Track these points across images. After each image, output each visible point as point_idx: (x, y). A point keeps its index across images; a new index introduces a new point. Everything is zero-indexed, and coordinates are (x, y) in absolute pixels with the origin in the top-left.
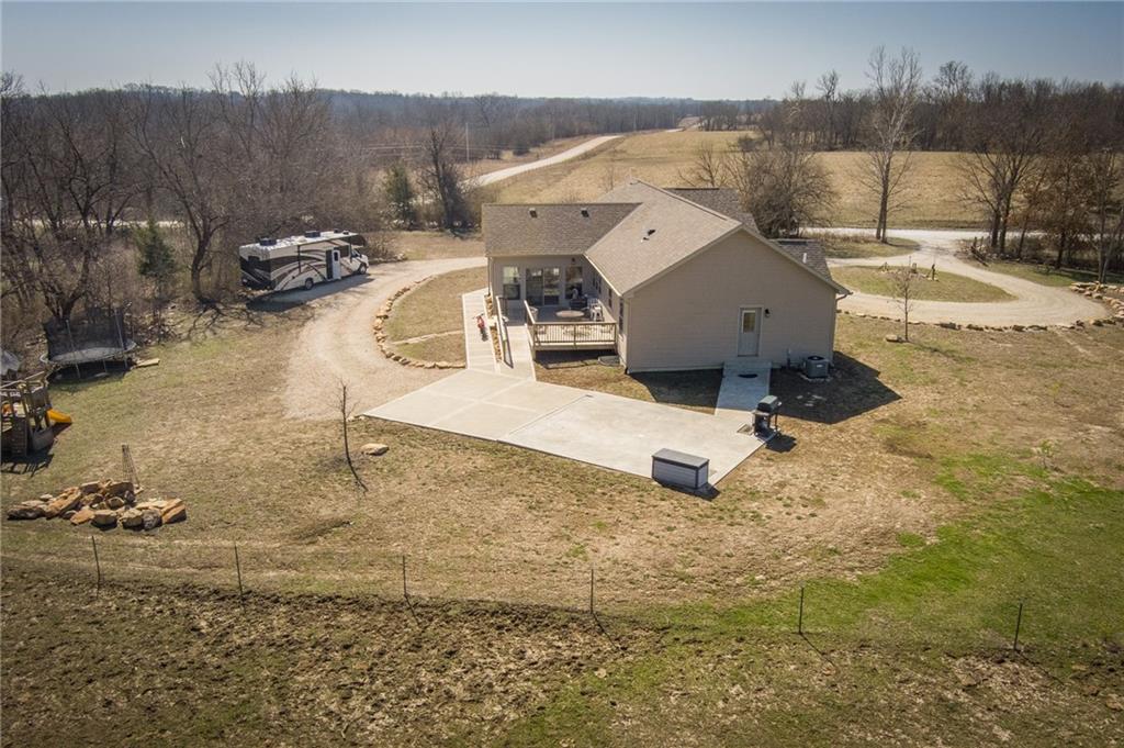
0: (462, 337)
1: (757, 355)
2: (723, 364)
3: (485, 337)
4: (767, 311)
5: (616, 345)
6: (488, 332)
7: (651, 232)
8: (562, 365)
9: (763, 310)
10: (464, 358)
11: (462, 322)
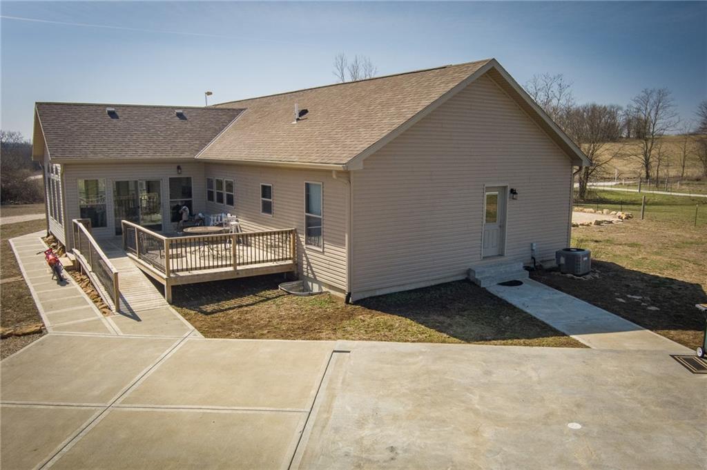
0: (22, 285)
1: (501, 255)
2: (469, 271)
3: (62, 281)
4: (513, 192)
5: (298, 264)
6: (65, 274)
7: (303, 113)
8: (226, 304)
9: (509, 190)
10: (35, 315)
11: (16, 266)
